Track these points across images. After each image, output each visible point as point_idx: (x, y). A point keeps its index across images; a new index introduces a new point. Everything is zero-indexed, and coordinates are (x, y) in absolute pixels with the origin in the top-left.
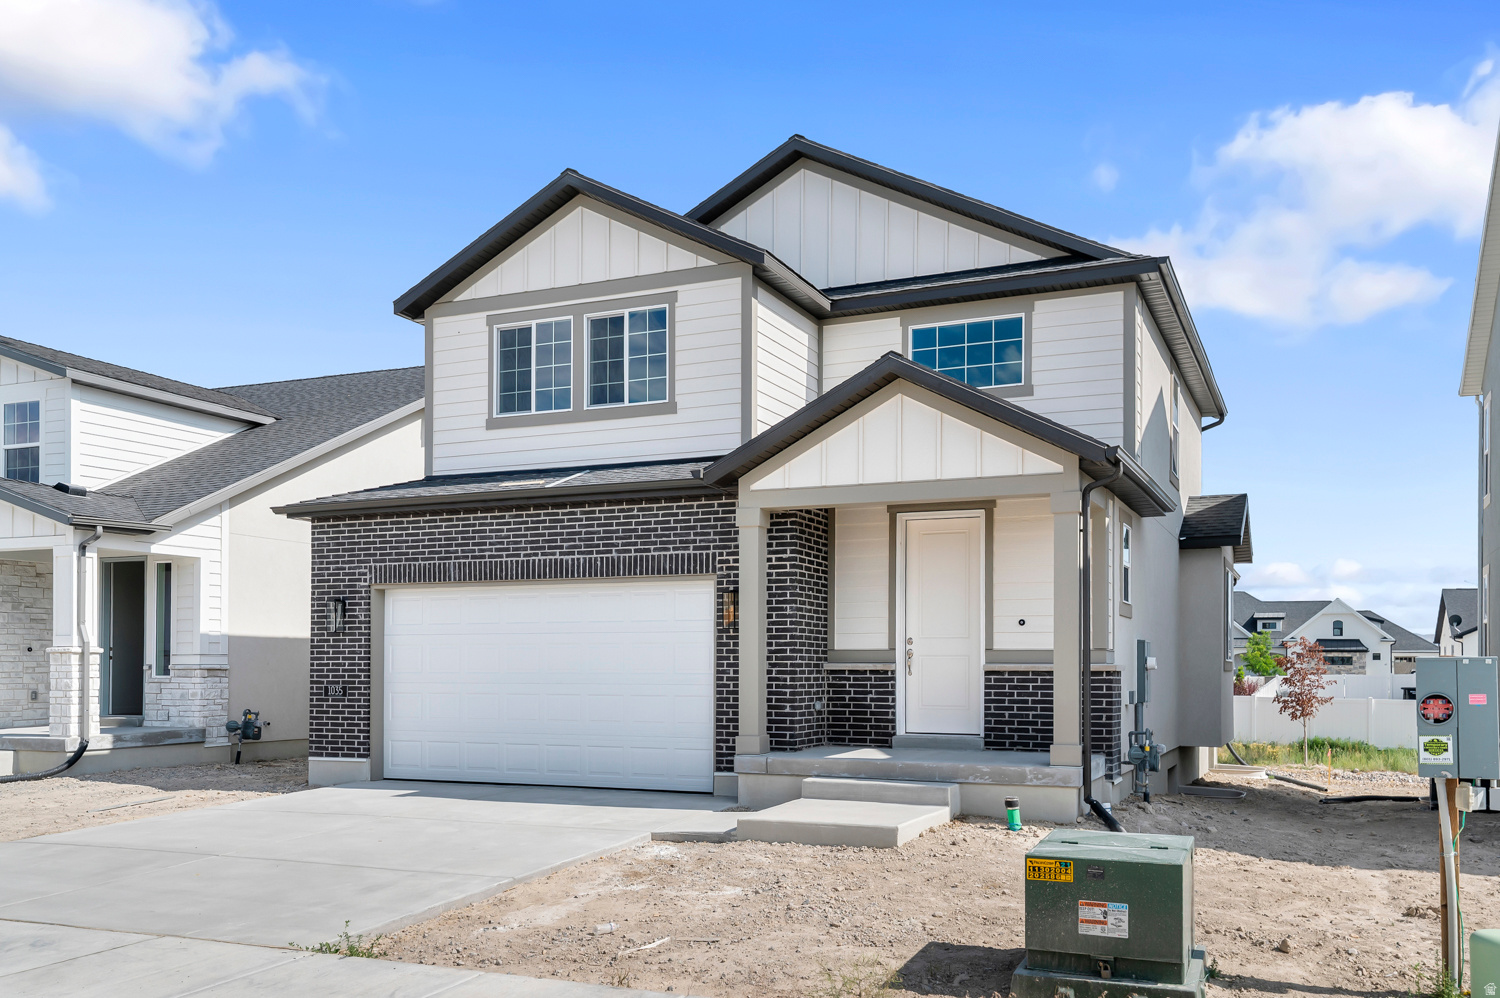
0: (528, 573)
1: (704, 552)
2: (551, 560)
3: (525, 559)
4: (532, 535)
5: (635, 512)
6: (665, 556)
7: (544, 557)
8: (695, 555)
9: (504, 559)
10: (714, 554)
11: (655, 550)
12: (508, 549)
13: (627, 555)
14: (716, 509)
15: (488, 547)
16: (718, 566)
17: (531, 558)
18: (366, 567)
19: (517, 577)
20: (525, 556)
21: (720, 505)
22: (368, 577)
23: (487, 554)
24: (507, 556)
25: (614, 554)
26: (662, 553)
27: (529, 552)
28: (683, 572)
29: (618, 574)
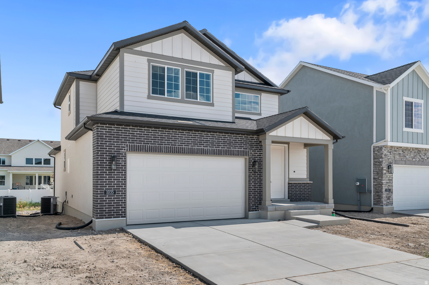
0: (192, 152)
1: (246, 150)
2: (200, 148)
3: (191, 147)
4: (193, 140)
5: (227, 136)
6: (235, 150)
7: (198, 147)
8: (244, 151)
9: (183, 147)
10: (248, 151)
11: (233, 148)
12: (185, 144)
13: (224, 149)
14: (249, 138)
15: (177, 142)
16: (250, 154)
17: (193, 147)
18: (125, 145)
19: (188, 153)
20: (191, 146)
21: (250, 137)
22: (126, 148)
23: (177, 144)
24: (185, 146)
25: (220, 148)
26: (234, 149)
27: (192, 145)
28: (240, 155)
29: (222, 155)
